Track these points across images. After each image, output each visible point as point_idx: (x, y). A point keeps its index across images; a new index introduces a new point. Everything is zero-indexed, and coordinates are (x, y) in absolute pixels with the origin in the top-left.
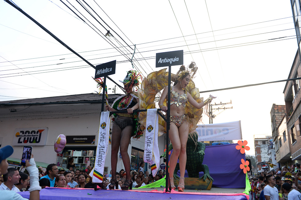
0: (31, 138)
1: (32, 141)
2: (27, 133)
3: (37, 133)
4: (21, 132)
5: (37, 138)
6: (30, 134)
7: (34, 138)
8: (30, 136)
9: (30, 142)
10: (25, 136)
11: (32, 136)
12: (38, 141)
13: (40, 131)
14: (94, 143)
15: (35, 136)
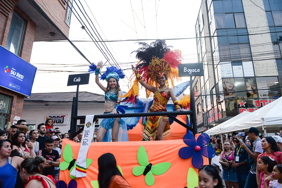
0: (57, 121)
1: (58, 122)
2: (54, 117)
3: (61, 117)
4: (49, 117)
5: (61, 120)
6: (56, 118)
7: (59, 121)
8: (56, 119)
9: (57, 123)
10: (53, 119)
11: (58, 119)
12: (62, 122)
13: (63, 117)
14: (98, 123)
15: (60, 119)
